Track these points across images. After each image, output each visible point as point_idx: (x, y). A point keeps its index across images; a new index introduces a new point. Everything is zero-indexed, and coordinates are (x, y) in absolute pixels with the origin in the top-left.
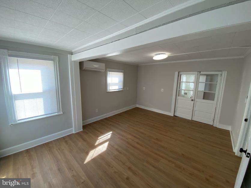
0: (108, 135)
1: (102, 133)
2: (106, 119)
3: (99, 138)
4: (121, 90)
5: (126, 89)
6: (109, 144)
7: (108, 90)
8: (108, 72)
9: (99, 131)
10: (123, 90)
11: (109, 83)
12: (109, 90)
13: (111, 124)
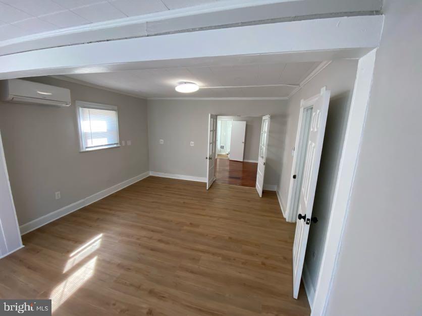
0: (94, 243)
1: (79, 242)
2: (85, 209)
3: (72, 255)
4: (115, 146)
5: (126, 143)
6: (98, 260)
7: (84, 147)
8: (81, 109)
9: (69, 240)
10: (119, 145)
11: (86, 134)
12: (87, 148)
13: (98, 219)
